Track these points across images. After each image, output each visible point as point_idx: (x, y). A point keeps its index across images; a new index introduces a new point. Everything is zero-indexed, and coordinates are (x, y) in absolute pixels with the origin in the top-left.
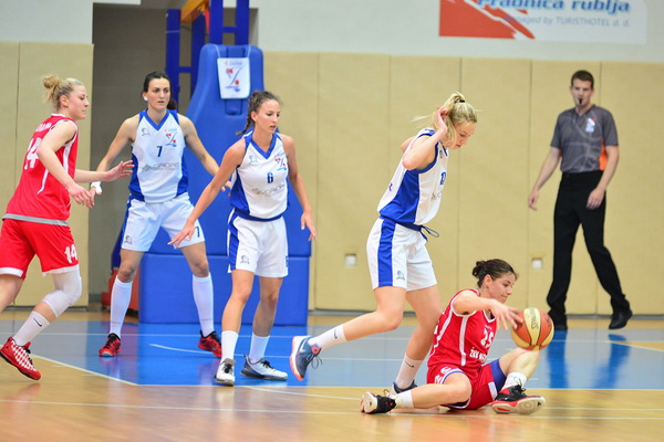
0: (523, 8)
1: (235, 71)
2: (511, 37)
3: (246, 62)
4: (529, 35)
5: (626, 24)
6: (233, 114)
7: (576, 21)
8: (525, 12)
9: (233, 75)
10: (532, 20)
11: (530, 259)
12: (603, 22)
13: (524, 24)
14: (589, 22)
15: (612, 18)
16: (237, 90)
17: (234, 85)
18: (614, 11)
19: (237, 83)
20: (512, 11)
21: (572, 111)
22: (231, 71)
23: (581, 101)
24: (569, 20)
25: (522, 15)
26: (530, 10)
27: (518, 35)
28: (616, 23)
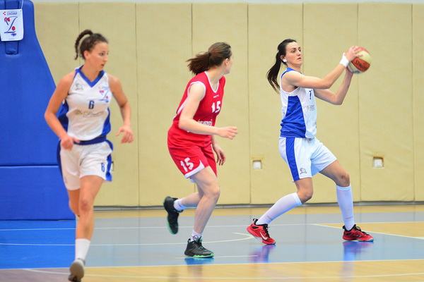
1: (11, 19)
3: (20, 12)
6: (11, 53)
9: (10, 23)
11: (252, 161)
16: (14, 35)
17: (11, 30)
19: (14, 28)
22: (8, 19)
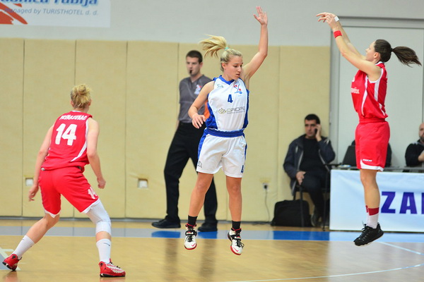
0: (18, 2)
2: (10, 23)
4: (24, 22)
5: (95, 13)
7: (58, 11)
8: (20, 5)
10: (26, 11)
11: (24, 178)
12: (78, 12)
13: (19, 14)
14: (68, 12)
15: (85, 10)
18: (86, 4)
20: (10, 5)
21: (189, 80)
23: (191, 72)
24: (52, 11)
25: (18, 8)
26: (23, 4)
27: (15, 22)
28: (88, 13)
